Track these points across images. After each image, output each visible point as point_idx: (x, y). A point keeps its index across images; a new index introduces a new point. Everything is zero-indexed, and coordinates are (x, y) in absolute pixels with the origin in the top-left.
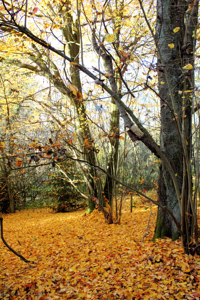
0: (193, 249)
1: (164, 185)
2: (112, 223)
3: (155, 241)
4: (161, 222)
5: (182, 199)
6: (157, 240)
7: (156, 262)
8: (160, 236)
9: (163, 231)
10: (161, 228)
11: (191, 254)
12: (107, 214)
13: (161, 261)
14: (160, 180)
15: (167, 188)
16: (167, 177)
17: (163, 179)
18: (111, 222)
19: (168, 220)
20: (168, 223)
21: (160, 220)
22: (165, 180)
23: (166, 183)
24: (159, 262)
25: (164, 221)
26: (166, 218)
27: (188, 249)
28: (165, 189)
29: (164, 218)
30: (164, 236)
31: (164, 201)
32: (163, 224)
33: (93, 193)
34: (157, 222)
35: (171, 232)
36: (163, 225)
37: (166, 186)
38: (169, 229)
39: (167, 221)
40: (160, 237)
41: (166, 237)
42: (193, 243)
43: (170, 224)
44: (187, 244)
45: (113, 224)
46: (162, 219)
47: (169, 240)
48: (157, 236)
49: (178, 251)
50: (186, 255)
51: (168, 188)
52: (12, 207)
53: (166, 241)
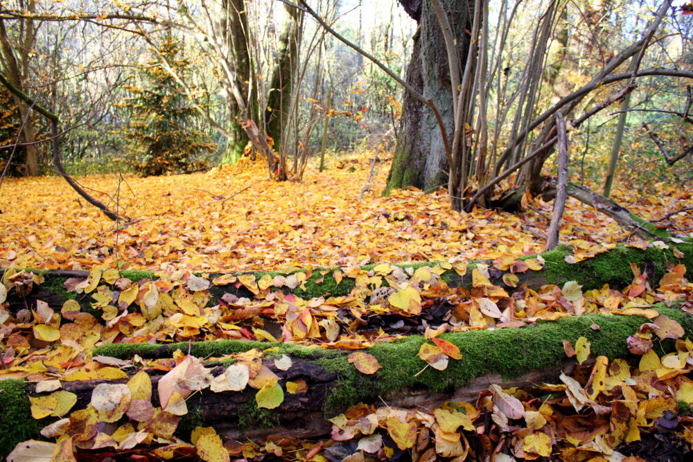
0: (471, 199)
1: (420, 76)
2: (285, 179)
3: (389, 193)
4: (405, 156)
5: (461, 93)
6: (394, 192)
7: (396, 219)
8: (400, 185)
9: (406, 175)
10: (403, 169)
11: (465, 210)
12: (275, 160)
13: (407, 217)
14: (412, 65)
15: (426, 83)
16: (428, 57)
17: (420, 62)
18: (283, 177)
19: (421, 154)
20: (420, 159)
21: (403, 153)
22: (424, 65)
23: (425, 72)
24: (402, 220)
25: (411, 154)
26: (416, 148)
27: (460, 201)
28: (421, 85)
29: (412, 148)
30: (410, 184)
31: (416, 112)
32: (410, 160)
33: (244, 112)
34: (396, 157)
35: (423, 179)
36: (409, 164)
37: (424, 78)
38: (420, 173)
39: (418, 153)
40: (401, 187)
41: (413, 188)
42: (471, 188)
43: (422, 161)
44: (459, 190)
45: (287, 182)
46: (406, 151)
47: (417, 193)
48: (395, 184)
49: (439, 207)
50: (456, 212)
51: (429, 82)
52: (31, 160)
53: (412, 194)
